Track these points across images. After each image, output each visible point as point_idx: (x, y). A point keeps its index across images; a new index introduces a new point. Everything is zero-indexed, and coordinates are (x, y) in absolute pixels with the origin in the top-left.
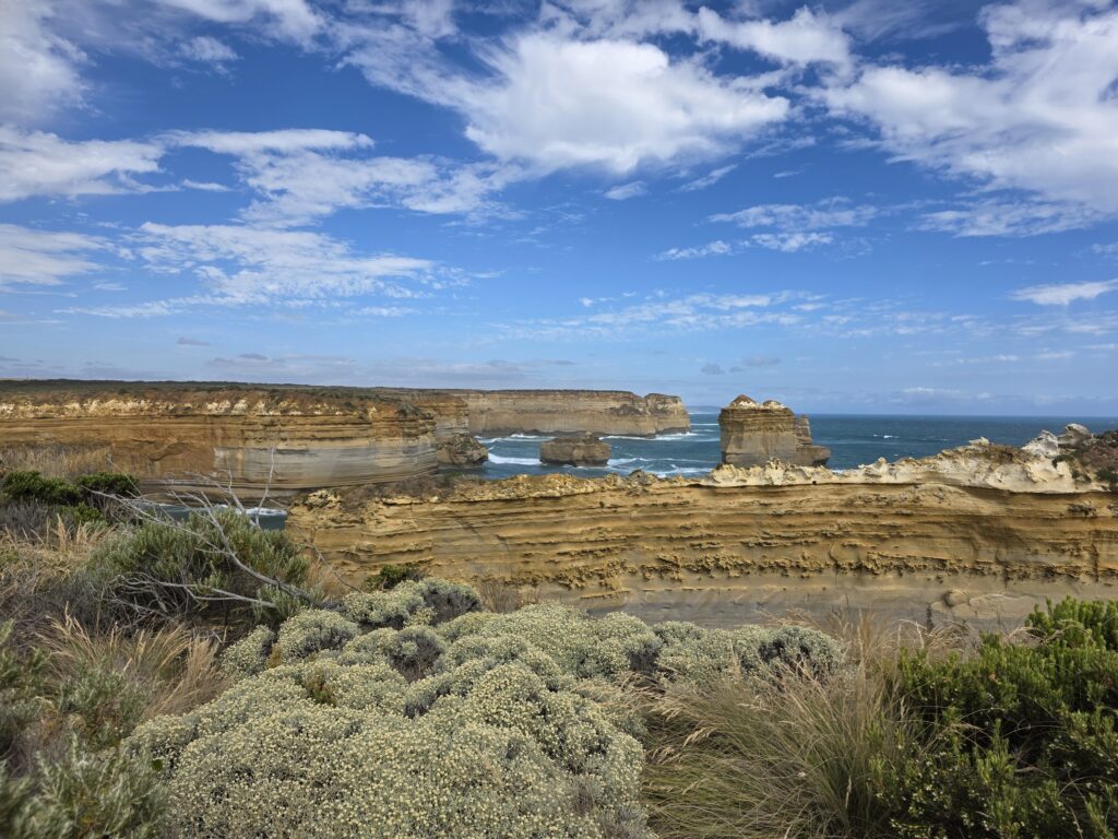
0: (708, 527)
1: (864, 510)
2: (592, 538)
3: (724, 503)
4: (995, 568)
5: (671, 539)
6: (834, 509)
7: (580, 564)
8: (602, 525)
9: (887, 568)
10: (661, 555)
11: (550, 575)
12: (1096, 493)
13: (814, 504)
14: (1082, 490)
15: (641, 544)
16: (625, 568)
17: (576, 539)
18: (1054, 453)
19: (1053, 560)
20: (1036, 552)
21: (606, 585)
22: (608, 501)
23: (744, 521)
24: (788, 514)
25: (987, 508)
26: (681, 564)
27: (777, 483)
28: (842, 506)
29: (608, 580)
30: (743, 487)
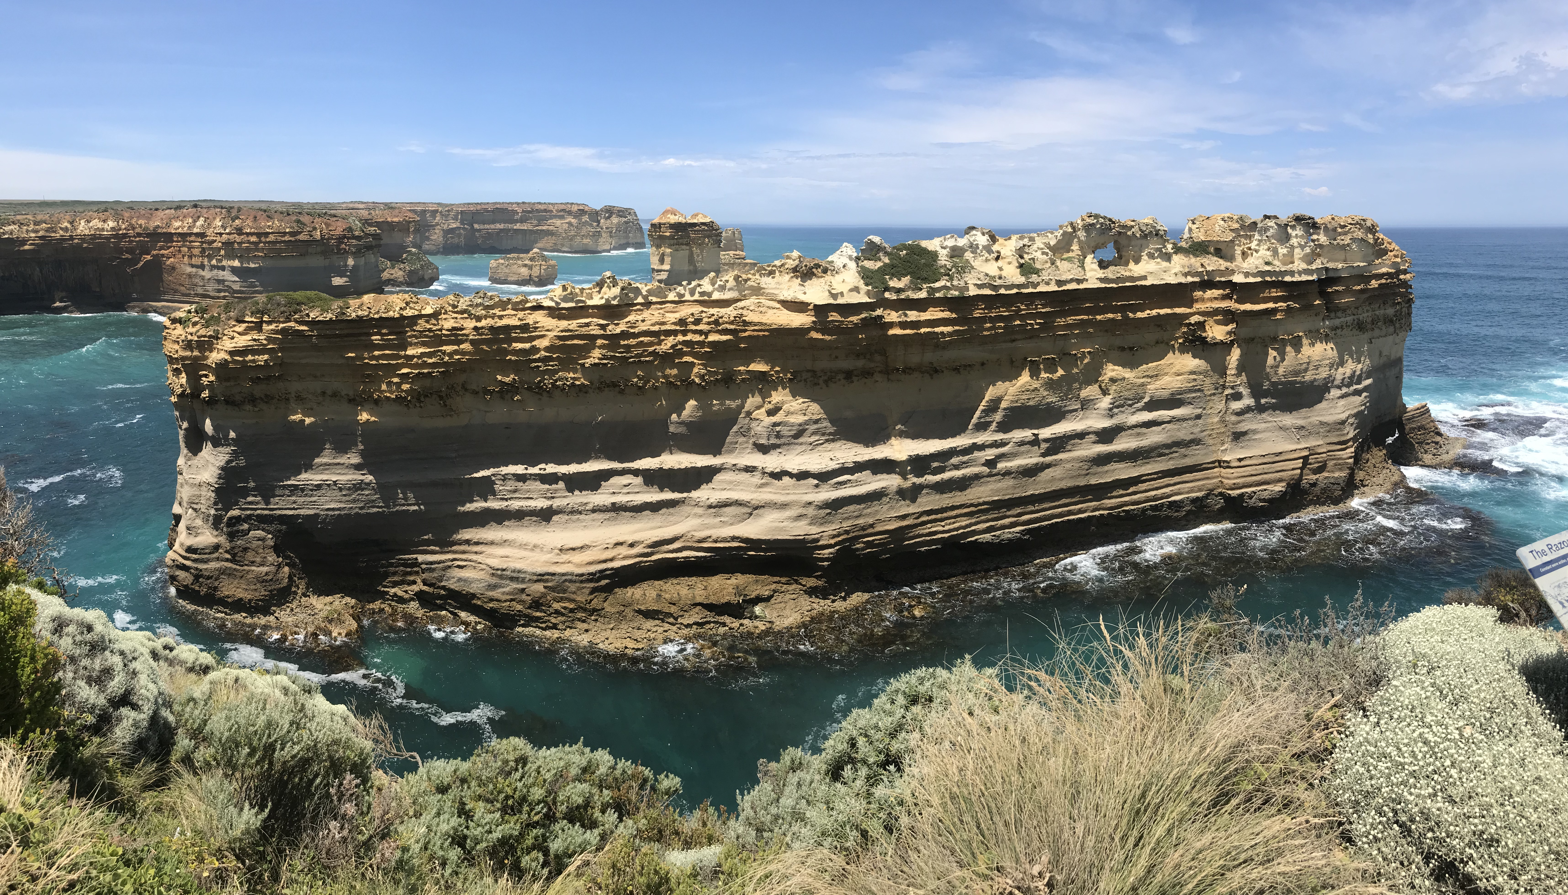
0: (546, 349)
1: (694, 327)
3: (564, 324)
4: (806, 375)
5: (510, 362)
6: (668, 327)
8: (441, 348)
13: (648, 323)
15: (481, 366)
16: (466, 390)
18: (851, 265)
19: (850, 364)
21: (445, 405)
22: (449, 324)
23: (581, 342)
24: (625, 334)
25: (800, 321)
26: (520, 386)
28: (674, 323)
29: (447, 402)
30: (582, 308)
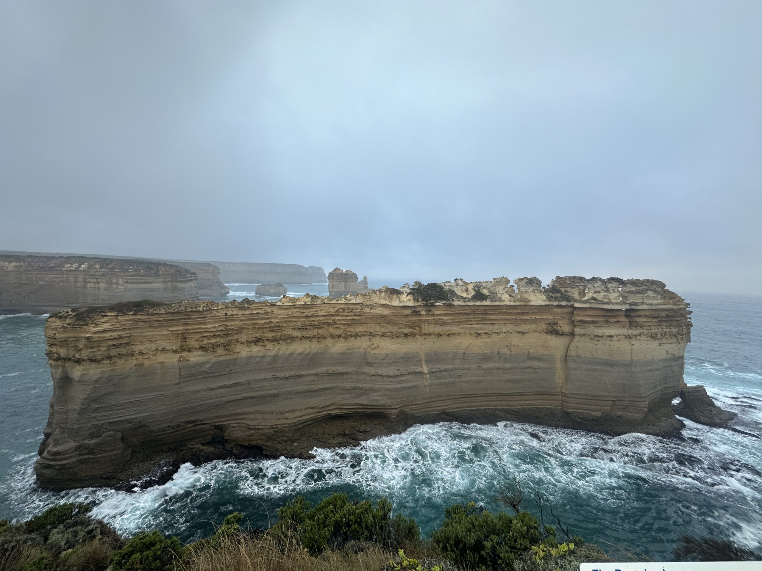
0: (277, 322)
2: (219, 329)
4: (389, 334)
5: (260, 328)
6: (331, 313)
7: (213, 341)
8: (226, 323)
9: (351, 336)
10: (254, 335)
11: (197, 347)
12: (421, 306)
13: (323, 312)
14: (416, 304)
15: (246, 331)
17: (211, 330)
18: (408, 291)
19: (406, 330)
20: (401, 328)
21: (227, 350)
22: (230, 313)
23: (293, 320)
24: (312, 316)
25: (386, 312)
26: (264, 339)
27: (308, 303)
28: (333, 312)
29: (228, 348)
30: (294, 305)
